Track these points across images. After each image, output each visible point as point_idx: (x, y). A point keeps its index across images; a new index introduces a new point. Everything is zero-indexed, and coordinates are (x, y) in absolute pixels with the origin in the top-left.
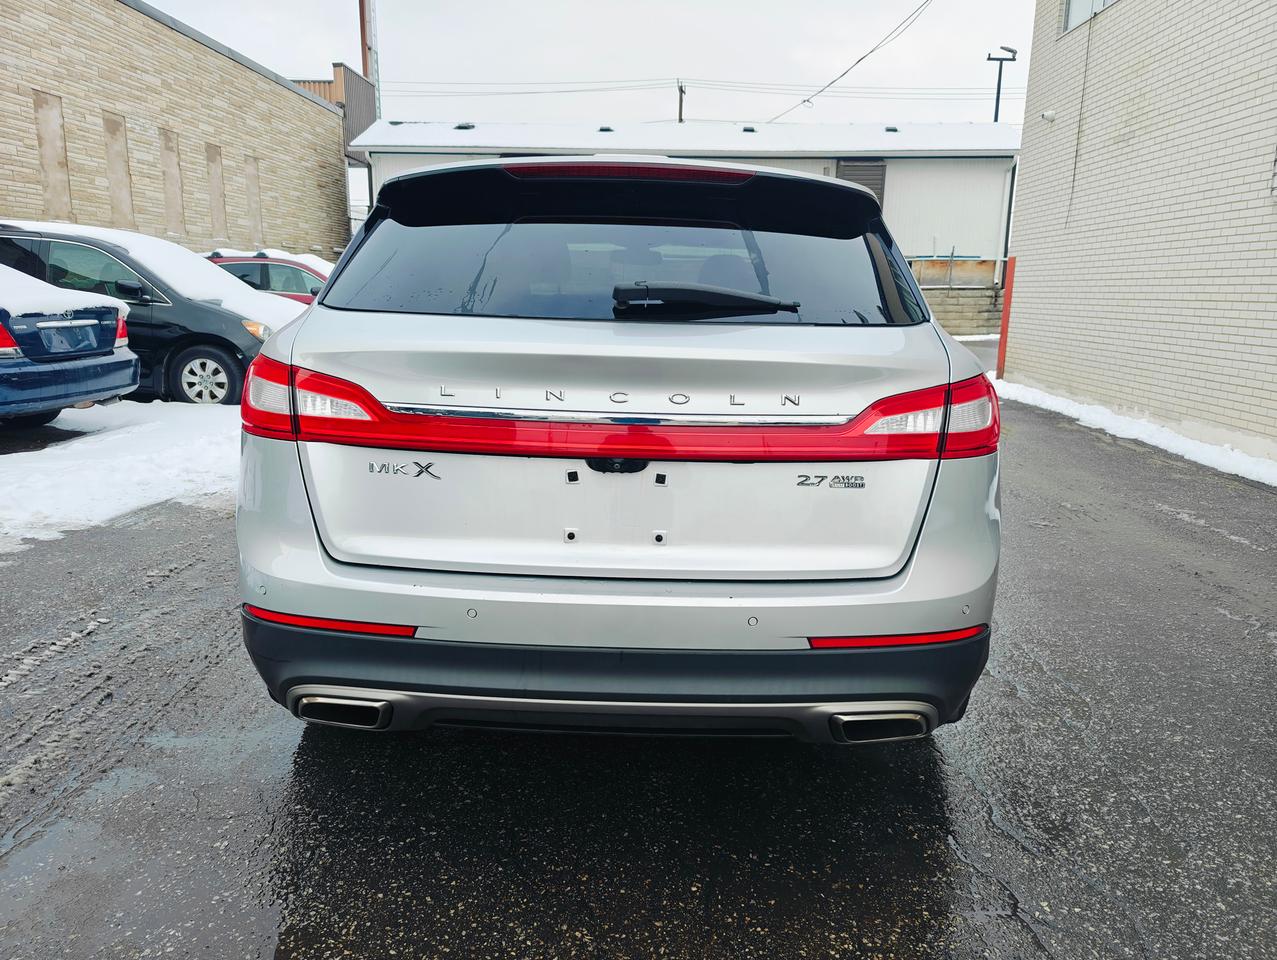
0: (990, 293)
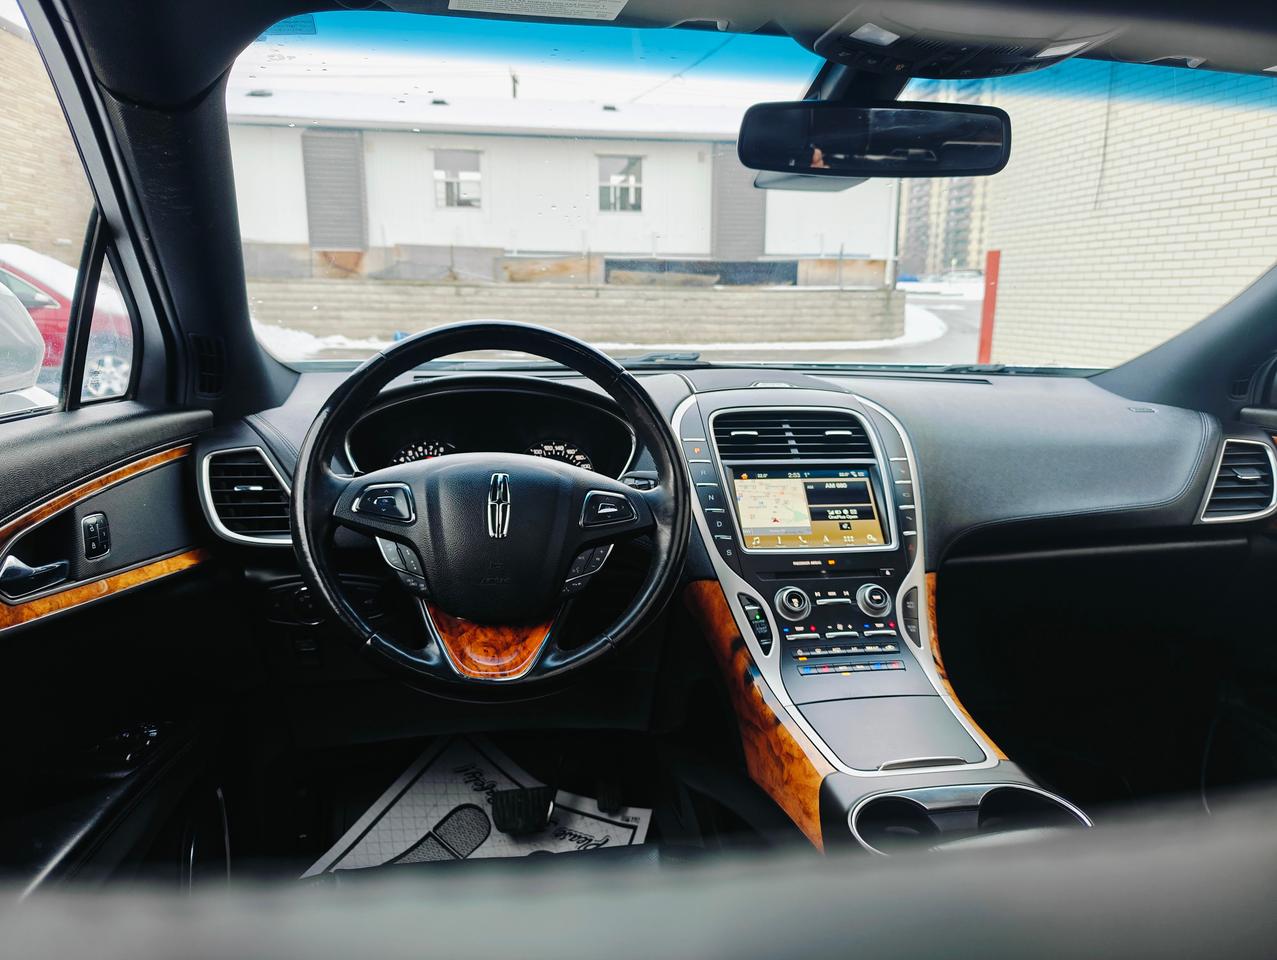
0: (881, 295)
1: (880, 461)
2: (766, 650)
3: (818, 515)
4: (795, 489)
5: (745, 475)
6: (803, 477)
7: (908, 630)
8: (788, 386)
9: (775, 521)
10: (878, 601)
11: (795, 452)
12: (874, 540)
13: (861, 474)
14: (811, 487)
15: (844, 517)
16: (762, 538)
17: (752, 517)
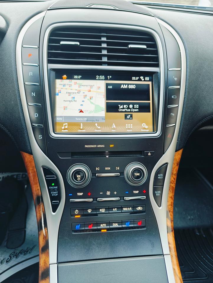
1: (161, 70)
2: (55, 209)
3: (111, 108)
4: (99, 88)
5: (65, 76)
6: (106, 79)
7: (154, 194)
8: (113, 8)
9: (81, 111)
10: (138, 177)
11: (105, 59)
12: (147, 127)
13: (147, 78)
14: (110, 87)
15: (129, 110)
16: (69, 124)
17: (65, 108)
